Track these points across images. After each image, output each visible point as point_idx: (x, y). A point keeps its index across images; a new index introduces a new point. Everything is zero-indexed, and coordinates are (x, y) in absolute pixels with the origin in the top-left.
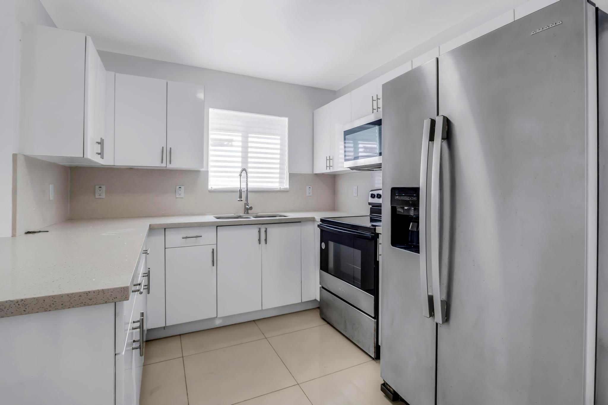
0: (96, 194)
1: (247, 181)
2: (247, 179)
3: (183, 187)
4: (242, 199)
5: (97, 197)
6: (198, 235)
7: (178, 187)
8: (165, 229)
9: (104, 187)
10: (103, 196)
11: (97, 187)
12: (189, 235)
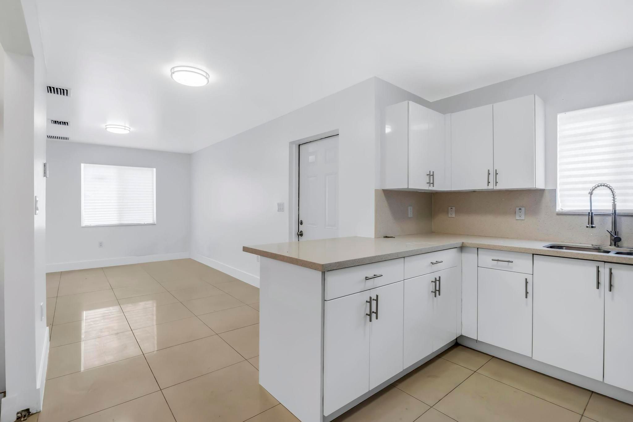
0: (449, 214)
1: (614, 200)
2: (614, 198)
3: (523, 209)
4: (594, 226)
5: (450, 216)
6: (511, 260)
7: (517, 209)
8: (478, 248)
9: (454, 208)
10: (454, 216)
11: (450, 208)
12: (500, 259)
